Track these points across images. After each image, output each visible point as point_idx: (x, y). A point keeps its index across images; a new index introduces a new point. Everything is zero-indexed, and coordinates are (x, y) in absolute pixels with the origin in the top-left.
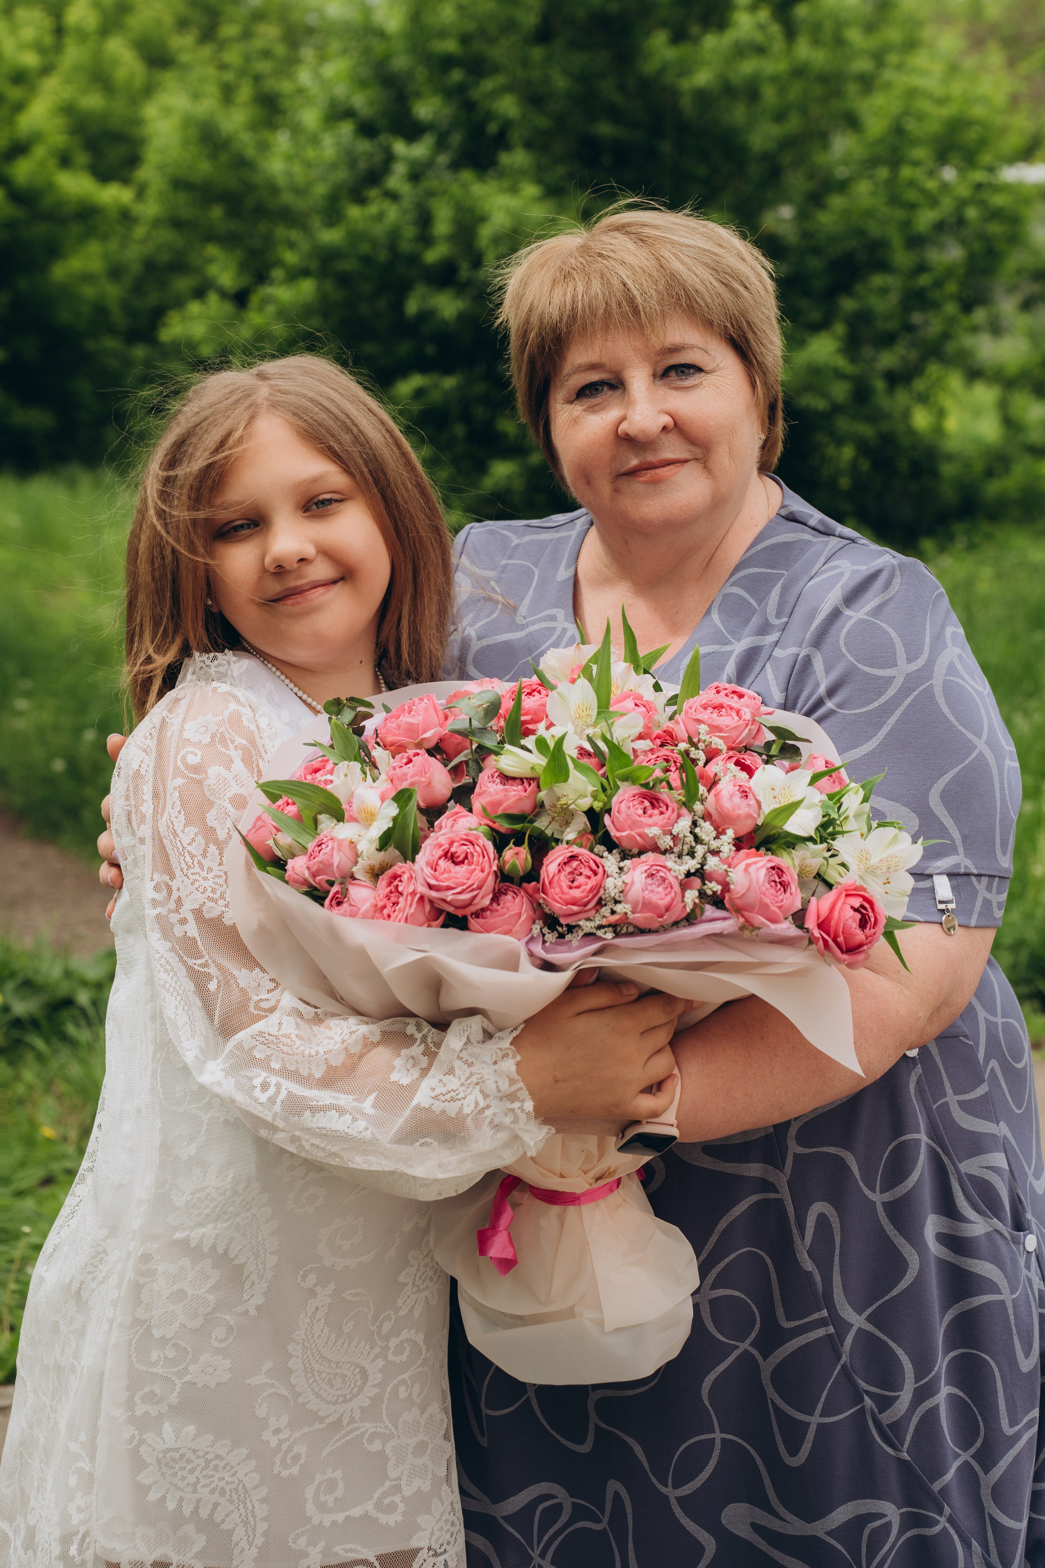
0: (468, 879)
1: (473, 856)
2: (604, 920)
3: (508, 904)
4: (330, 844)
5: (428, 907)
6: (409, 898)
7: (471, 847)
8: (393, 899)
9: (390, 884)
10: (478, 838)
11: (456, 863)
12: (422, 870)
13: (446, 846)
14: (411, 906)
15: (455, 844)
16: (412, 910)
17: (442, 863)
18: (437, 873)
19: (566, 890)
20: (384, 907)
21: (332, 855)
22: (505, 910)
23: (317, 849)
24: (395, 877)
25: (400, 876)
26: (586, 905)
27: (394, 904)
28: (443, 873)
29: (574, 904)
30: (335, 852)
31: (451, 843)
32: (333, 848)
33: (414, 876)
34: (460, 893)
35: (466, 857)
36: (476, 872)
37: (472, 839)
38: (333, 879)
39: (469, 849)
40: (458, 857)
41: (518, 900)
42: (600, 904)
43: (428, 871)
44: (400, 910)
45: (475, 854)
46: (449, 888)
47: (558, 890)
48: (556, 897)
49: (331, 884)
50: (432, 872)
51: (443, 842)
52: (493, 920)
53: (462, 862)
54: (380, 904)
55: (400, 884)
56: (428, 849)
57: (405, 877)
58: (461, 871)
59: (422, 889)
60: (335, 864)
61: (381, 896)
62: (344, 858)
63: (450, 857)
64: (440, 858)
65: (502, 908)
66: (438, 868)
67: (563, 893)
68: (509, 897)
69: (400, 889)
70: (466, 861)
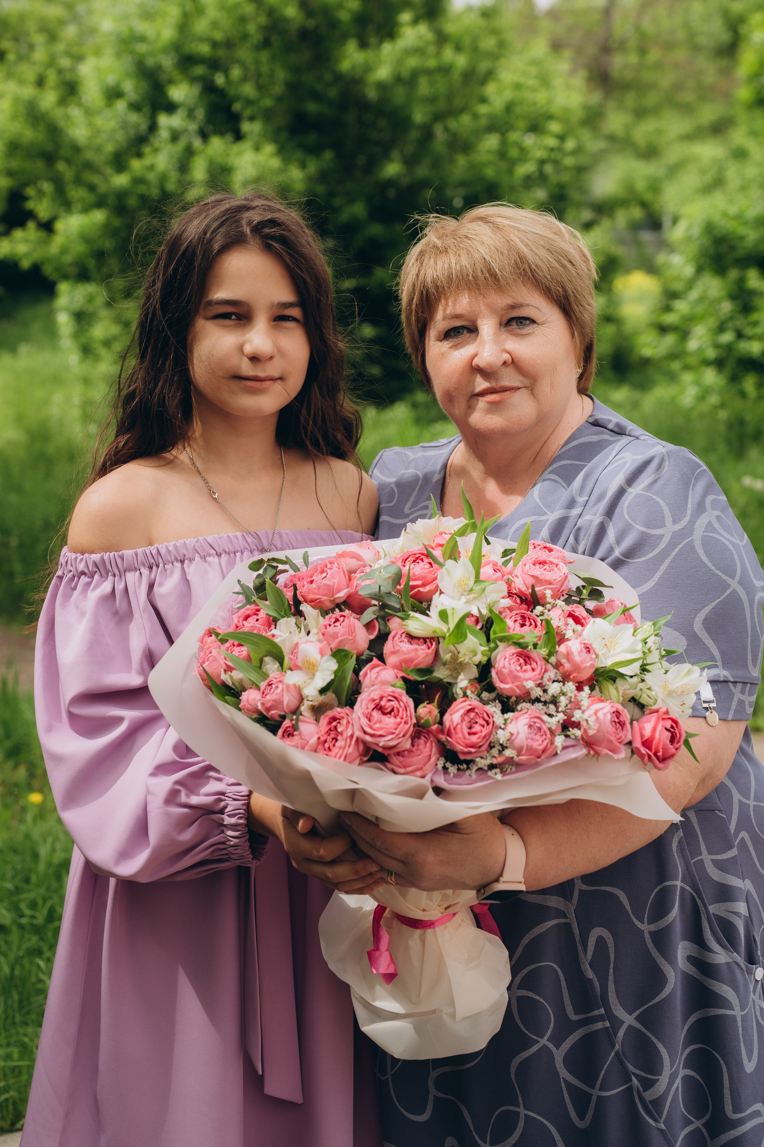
0: (396, 729)
1: (398, 711)
2: (494, 759)
3: (421, 747)
4: (280, 686)
5: (361, 748)
6: (348, 740)
7: (396, 702)
8: (332, 736)
9: (330, 723)
10: (401, 695)
11: (384, 714)
12: (359, 718)
13: (378, 701)
14: (349, 746)
15: (384, 699)
16: (350, 750)
17: (376, 714)
18: (372, 724)
19: (467, 736)
20: (325, 741)
21: (283, 695)
22: (419, 752)
23: (269, 688)
24: (334, 719)
25: (340, 719)
26: (480, 747)
27: (333, 739)
28: (375, 723)
29: (472, 747)
30: (285, 692)
31: (381, 698)
32: (283, 690)
33: (351, 722)
34: (389, 740)
35: (392, 710)
36: (402, 724)
37: (396, 695)
38: (283, 713)
39: (395, 704)
40: (387, 709)
41: (428, 744)
42: (491, 747)
43: (364, 721)
44: (340, 748)
45: (401, 709)
46: (381, 736)
47: (460, 735)
48: (460, 741)
49: (284, 718)
50: (368, 722)
51: (375, 698)
52: (410, 759)
53: (390, 713)
54: (323, 739)
55: (339, 725)
56: (364, 702)
57: (344, 722)
58: (389, 721)
59: (358, 733)
60: (285, 703)
61: (323, 732)
62: (292, 697)
63: (379, 708)
64: (373, 710)
65: (417, 750)
66: (372, 718)
67: (465, 738)
68: (422, 741)
69: (339, 730)
70: (393, 713)
